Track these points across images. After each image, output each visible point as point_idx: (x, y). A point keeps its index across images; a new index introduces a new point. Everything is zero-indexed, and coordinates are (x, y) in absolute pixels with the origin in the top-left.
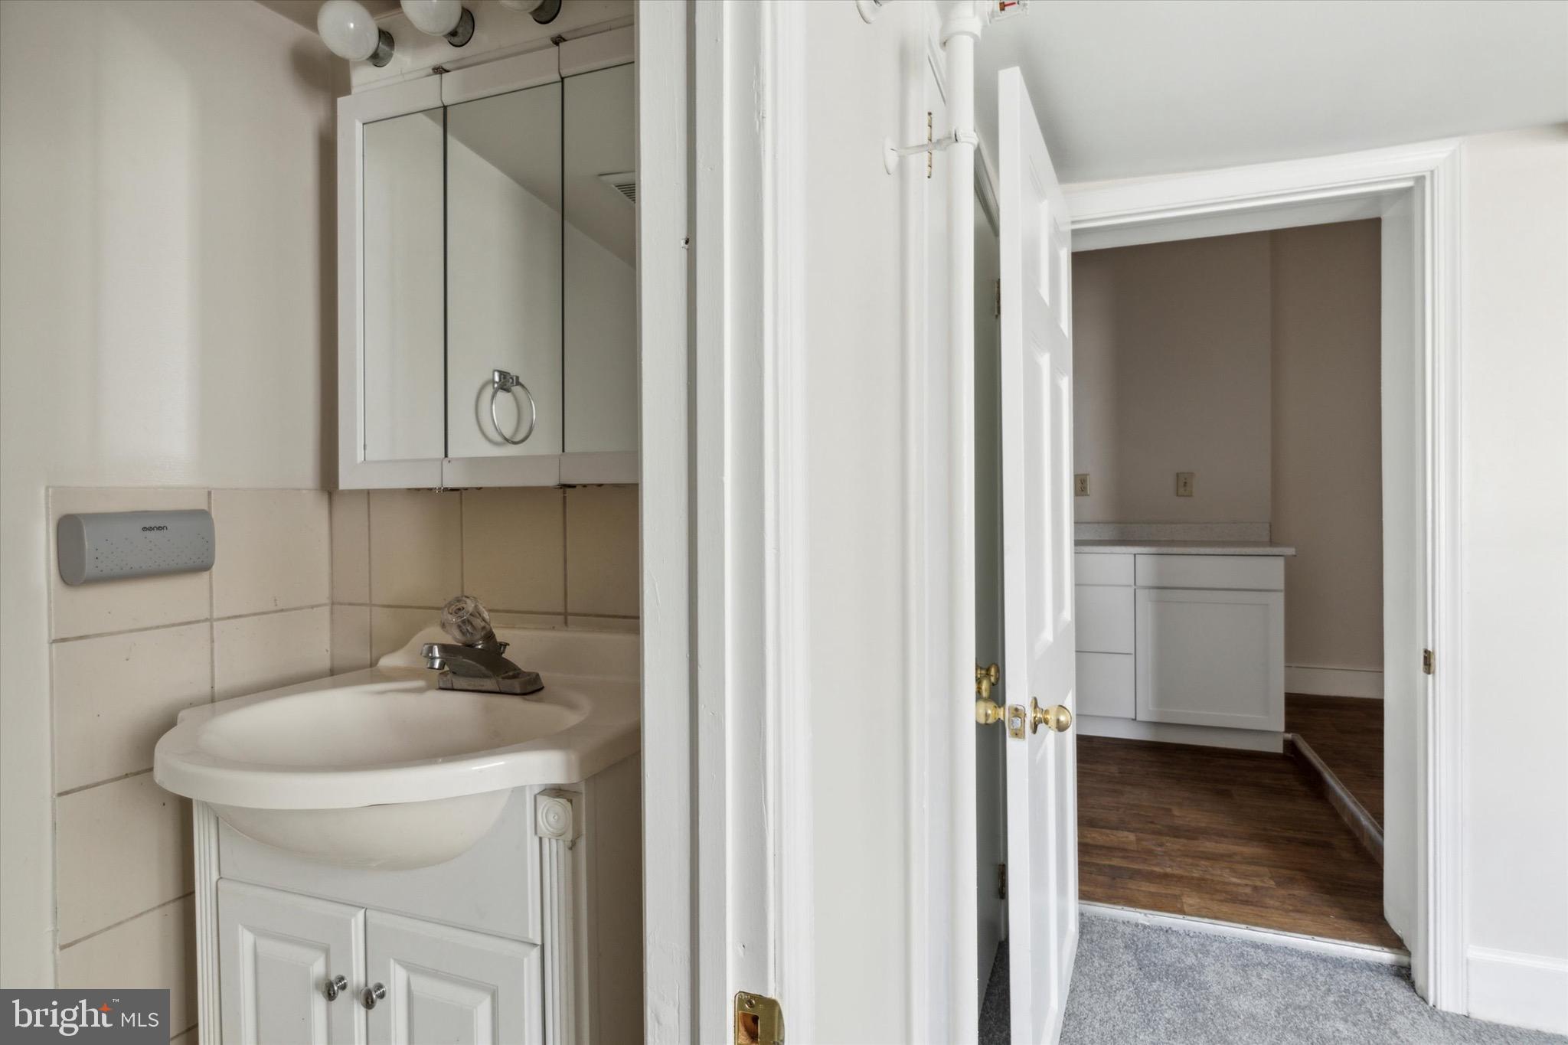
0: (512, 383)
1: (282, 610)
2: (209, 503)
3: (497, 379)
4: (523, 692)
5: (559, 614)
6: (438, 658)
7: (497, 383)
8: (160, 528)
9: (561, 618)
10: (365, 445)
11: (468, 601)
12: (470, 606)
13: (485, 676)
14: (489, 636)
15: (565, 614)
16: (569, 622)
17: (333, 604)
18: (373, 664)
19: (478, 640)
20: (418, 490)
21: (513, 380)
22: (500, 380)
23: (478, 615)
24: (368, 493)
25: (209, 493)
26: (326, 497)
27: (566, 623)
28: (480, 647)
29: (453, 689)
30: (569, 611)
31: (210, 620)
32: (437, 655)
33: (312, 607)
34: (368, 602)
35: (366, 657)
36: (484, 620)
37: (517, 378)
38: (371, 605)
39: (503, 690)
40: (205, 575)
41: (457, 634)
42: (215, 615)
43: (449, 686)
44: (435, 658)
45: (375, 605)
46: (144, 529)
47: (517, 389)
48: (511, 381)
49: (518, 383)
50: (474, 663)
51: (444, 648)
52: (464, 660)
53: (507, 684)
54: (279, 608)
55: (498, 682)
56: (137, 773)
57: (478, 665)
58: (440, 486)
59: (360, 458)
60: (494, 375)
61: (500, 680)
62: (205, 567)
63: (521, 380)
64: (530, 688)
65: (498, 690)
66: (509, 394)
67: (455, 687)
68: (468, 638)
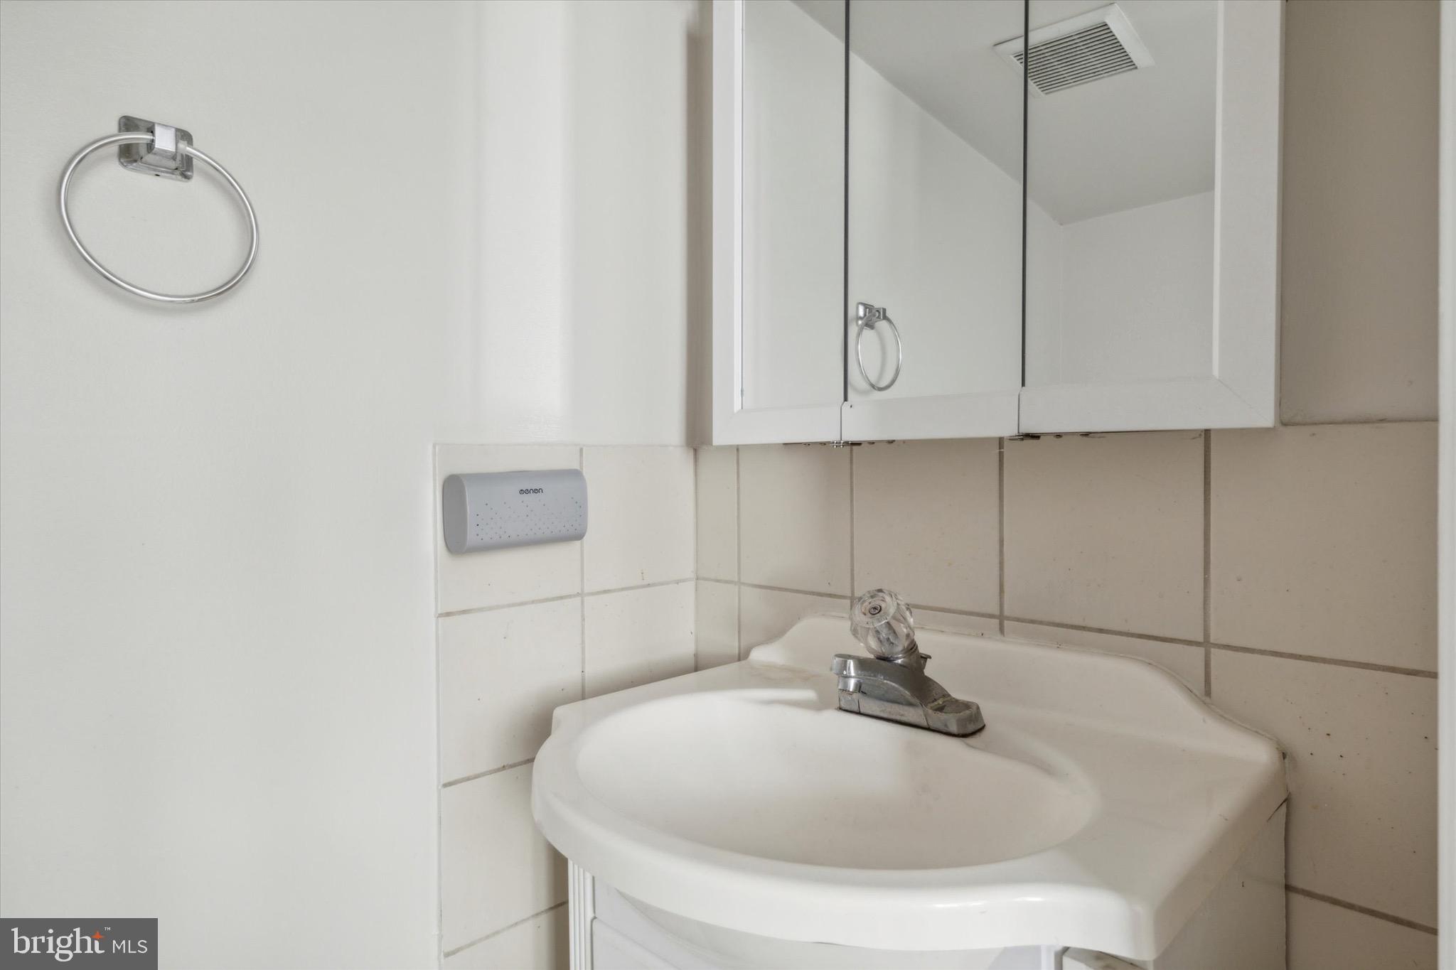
0: (879, 317)
1: (649, 585)
2: (581, 463)
3: (861, 313)
4: (962, 732)
5: (991, 616)
6: (854, 677)
7: (861, 318)
8: (536, 491)
9: (996, 621)
10: (742, 391)
11: (888, 599)
12: (890, 606)
13: (910, 704)
14: (912, 649)
15: (1001, 618)
16: (1006, 630)
17: (697, 579)
18: (742, 656)
19: (897, 653)
20: (809, 444)
21: (879, 313)
22: (865, 315)
23: (901, 618)
24: (738, 450)
25: (581, 450)
26: (691, 453)
27: (1002, 630)
28: (899, 661)
29: (859, 713)
30: (1006, 613)
31: (581, 595)
32: (853, 674)
33: (677, 582)
34: (736, 580)
35: (733, 647)
36: (909, 627)
37: (884, 310)
38: (740, 583)
39: (932, 725)
40: (578, 543)
41: (873, 643)
42: (587, 590)
43: (855, 708)
44: (850, 677)
45: (744, 584)
46: (522, 492)
47: (882, 325)
48: (877, 314)
49: (885, 318)
50: (896, 686)
51: (862, 664)
52: (885, 681)
53: (937, 719)
54: (645, 582)
55: (926, 715)
56: (512, 766)
57: (901, 689)
58: (838, 439)
59: (737, 407)
60: (857, 308)
61: (930, 711)
62: (579, 536)
63: (888, 314)
64: (971, 728)
65: (924, 724)
66: (873, 331)
67: (862, 711)
68: (885, 650)
